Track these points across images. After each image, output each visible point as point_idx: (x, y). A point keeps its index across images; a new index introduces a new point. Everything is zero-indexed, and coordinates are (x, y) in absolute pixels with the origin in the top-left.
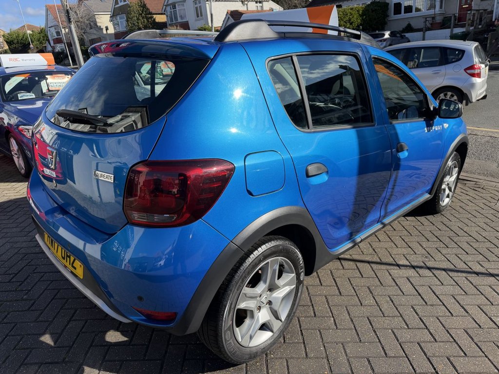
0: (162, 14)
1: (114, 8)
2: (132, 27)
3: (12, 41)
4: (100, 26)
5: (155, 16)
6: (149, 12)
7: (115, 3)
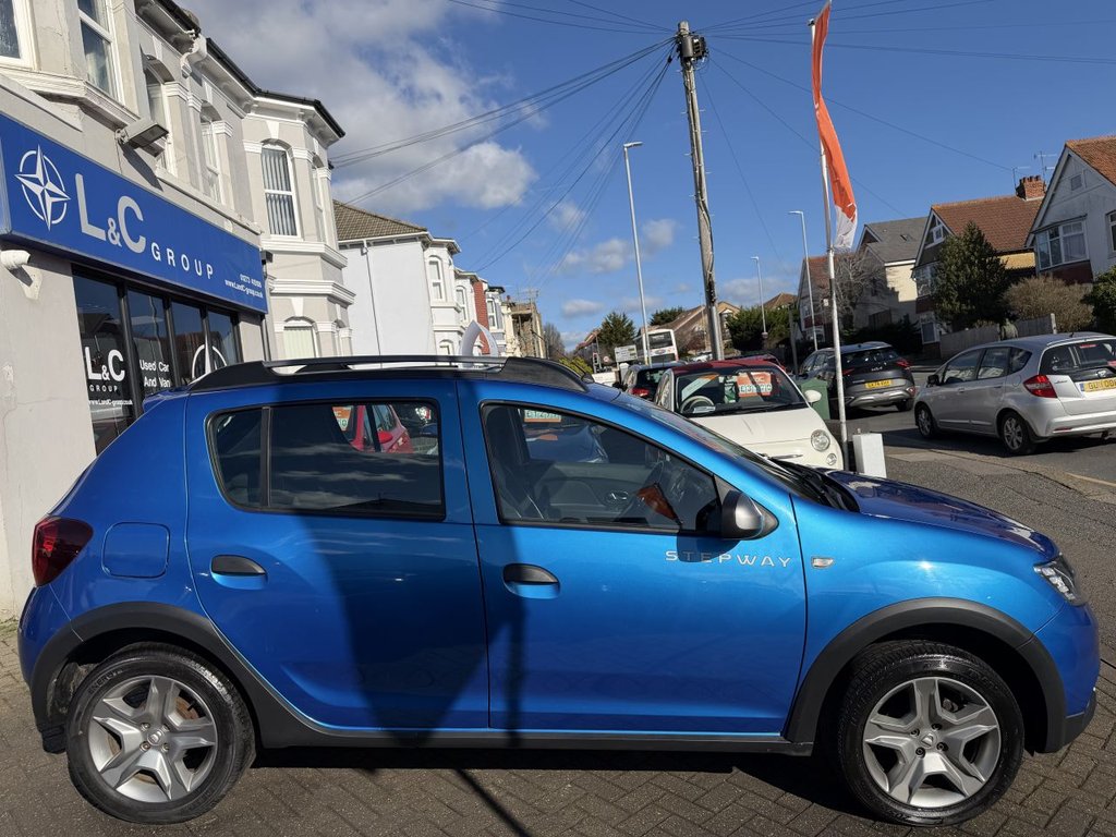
0: (1025, 251)
1: (924, 250)
2: (943, 286)
3: (739, 327)
4: (893, 288)
5: (1003, 258)
6: (991, 250)
7: (927, 240)
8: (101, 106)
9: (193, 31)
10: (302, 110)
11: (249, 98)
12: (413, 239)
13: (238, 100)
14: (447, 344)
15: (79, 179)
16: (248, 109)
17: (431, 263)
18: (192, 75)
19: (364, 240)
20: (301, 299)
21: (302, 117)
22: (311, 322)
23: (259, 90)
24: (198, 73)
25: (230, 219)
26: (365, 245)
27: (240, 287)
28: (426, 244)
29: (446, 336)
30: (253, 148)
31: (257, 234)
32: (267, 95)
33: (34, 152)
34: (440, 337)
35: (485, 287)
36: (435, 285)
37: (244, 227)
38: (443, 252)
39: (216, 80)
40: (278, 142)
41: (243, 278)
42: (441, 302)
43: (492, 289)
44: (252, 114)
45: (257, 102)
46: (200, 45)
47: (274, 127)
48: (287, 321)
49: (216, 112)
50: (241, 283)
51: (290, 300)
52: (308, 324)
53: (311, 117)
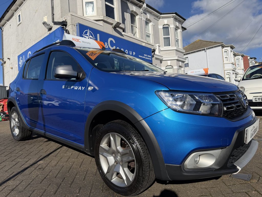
8: (107, 20)
9: (142, 3)
10: (172, 16)
11: (160, 16)
12: (219, 46)
13: (157, 17)
14: (228, 74)
15: (98, 35)
16: (160, 18)
17: (225, 52)
18: (144, 13)
19: (206, 48)
20: (170, 61)
21: (173, 17)
22: (172, 66)
23: (162, 13)
24: (145, 12)
25: (144, 42)
26: (206, 49)
27: (144, 57)
28: (223, 47)
29: (228, 71)
30: (161, 27)
31: (153, 46)
32: (164, 14)
33: (87, 30)
34: (226, 72)
35: (249, 58)
36: (226, 58)
37: (149, 44)
38: (229, 49)
39: (150, 13)
40: (167, 25)
41: (145, 55)
42: (228, 62)
43: (251, 58)
44: (161, 19)
45: (161, 16)
46: (145, 5)
47: (166, 21)
48: (166, 66)
49: (150, 20)
50: (144, 56)
51: (167, 62)
52: (172, 67)
53: (175, 17)
